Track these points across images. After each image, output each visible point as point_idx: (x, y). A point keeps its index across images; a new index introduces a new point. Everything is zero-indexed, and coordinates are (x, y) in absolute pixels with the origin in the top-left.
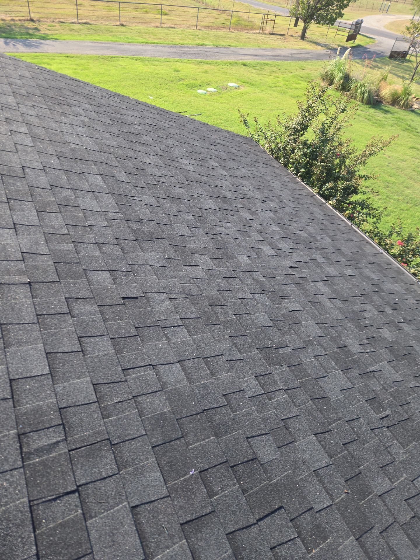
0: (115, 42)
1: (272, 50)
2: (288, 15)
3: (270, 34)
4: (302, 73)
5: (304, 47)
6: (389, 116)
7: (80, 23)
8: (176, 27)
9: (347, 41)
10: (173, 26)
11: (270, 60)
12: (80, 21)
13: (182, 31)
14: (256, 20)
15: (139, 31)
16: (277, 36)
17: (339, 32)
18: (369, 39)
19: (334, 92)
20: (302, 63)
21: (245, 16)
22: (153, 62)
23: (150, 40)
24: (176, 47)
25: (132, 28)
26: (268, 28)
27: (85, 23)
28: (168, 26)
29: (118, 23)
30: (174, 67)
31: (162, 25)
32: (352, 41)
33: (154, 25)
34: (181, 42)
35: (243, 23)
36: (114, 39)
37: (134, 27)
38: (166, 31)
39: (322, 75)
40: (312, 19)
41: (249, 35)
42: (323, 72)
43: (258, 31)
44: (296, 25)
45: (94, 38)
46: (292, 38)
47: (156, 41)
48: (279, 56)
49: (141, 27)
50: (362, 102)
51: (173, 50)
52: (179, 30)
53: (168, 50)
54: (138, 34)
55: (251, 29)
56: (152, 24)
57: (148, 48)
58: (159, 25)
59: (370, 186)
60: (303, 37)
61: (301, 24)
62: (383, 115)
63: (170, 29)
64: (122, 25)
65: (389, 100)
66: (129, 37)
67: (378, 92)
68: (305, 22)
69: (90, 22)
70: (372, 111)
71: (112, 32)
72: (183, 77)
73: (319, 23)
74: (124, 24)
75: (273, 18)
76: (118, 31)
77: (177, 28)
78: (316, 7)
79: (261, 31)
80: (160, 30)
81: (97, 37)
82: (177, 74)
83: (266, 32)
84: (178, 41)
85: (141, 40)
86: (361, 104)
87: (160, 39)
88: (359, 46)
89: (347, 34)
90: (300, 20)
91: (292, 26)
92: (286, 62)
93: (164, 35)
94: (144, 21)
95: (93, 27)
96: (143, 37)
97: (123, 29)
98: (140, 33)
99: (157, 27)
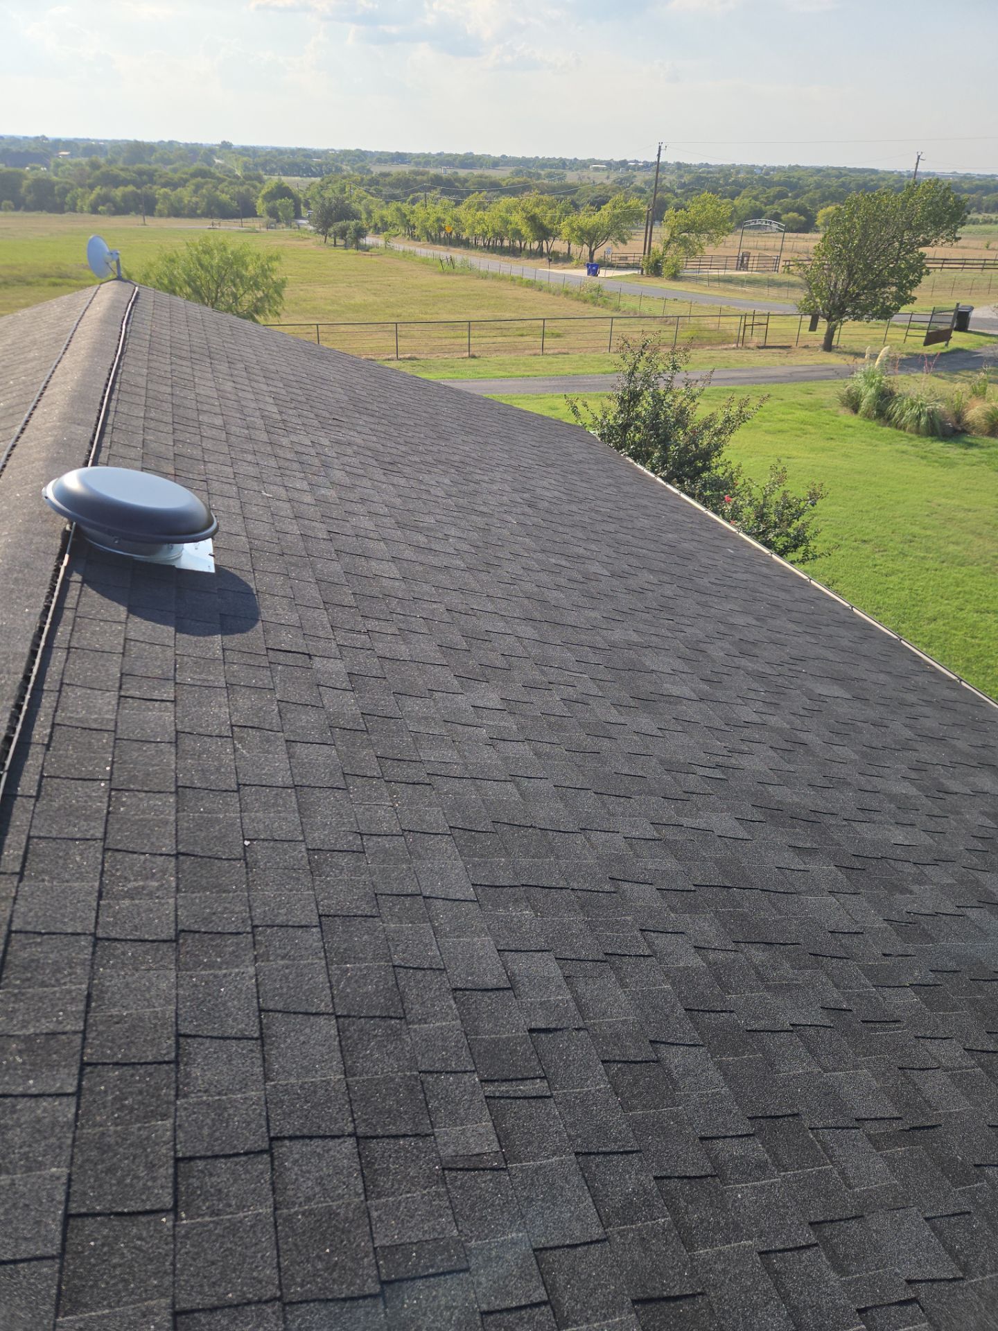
1: (753, 369)
2: (795, 311)
3: (759, 348)
4: (807, 399)
5: (826, 361)
6: (975, 451)
7: (400, 359)
8: (571, 352)
9: (927, 343)
10: (563, 351)
12: (400, 356)
13: (581, 356)
14: (733, 327)
15: (501, 362)
16: (774, 350)
17: (910, 332)
18: (988, 339)
19: (862, 422)
20: (810, 385)
21: (710, 323)
23: (518, 373)
24: (562, 379)
25: (489, 359)
26: (757, 339)
27: (409, 359)
28: (556, 351)
29: (467, 354)
31: (545, 351)
32: (943, 344)
33: (531, 352)
34: (575, 371)
35: (706, 334)
36: (455, 376)
37: (494, 358)
38: (550, 359)
39: (841, 398)
40: (842, 313)
41: (713, 353)
42: (844, 391)
43: (734, 345)
44: (813, 327)
46: (805, 351)
47: (528, 374)
48: (763, 377)
49: (505, 357)
50: (917, 432)
51: (554, 383)
52: (575, 357)
53: (547, 383)
54: (498, 367)
55: (722, 343)
56: (527, 352)
57: (510, 383)
58: (539, 351)
59: (871, 541)
60: (828, 347)
61: (823, 326)
62: (963, 451)
63: (560, 356)
64: (474, 357)
65: (985, 428)
66: (481, 371)
67: (959, 416)
68: (829, 319)
69: (418, 357)
70: (938, 446)
73: (858, 318)
74: (477, 355)
75: (764, 320)
77: (572, 354)
78: (846, 292)
79: (740, 345)
80: (541, 359)
83: (751, 345)
84: (568, 369)
85: (501, 373)
86: (913, 436)
87: (537, 370)
88: (958, 351)
89: (924, 333)
90: (821, 320)
91: (805, 331)
92: (775, 386)
93: (545, 365)
94: (514, 349)
95: (421, 363)
96: (505, 370)
97: (474, 362)
98: (502, 365)
99: (535, 355)
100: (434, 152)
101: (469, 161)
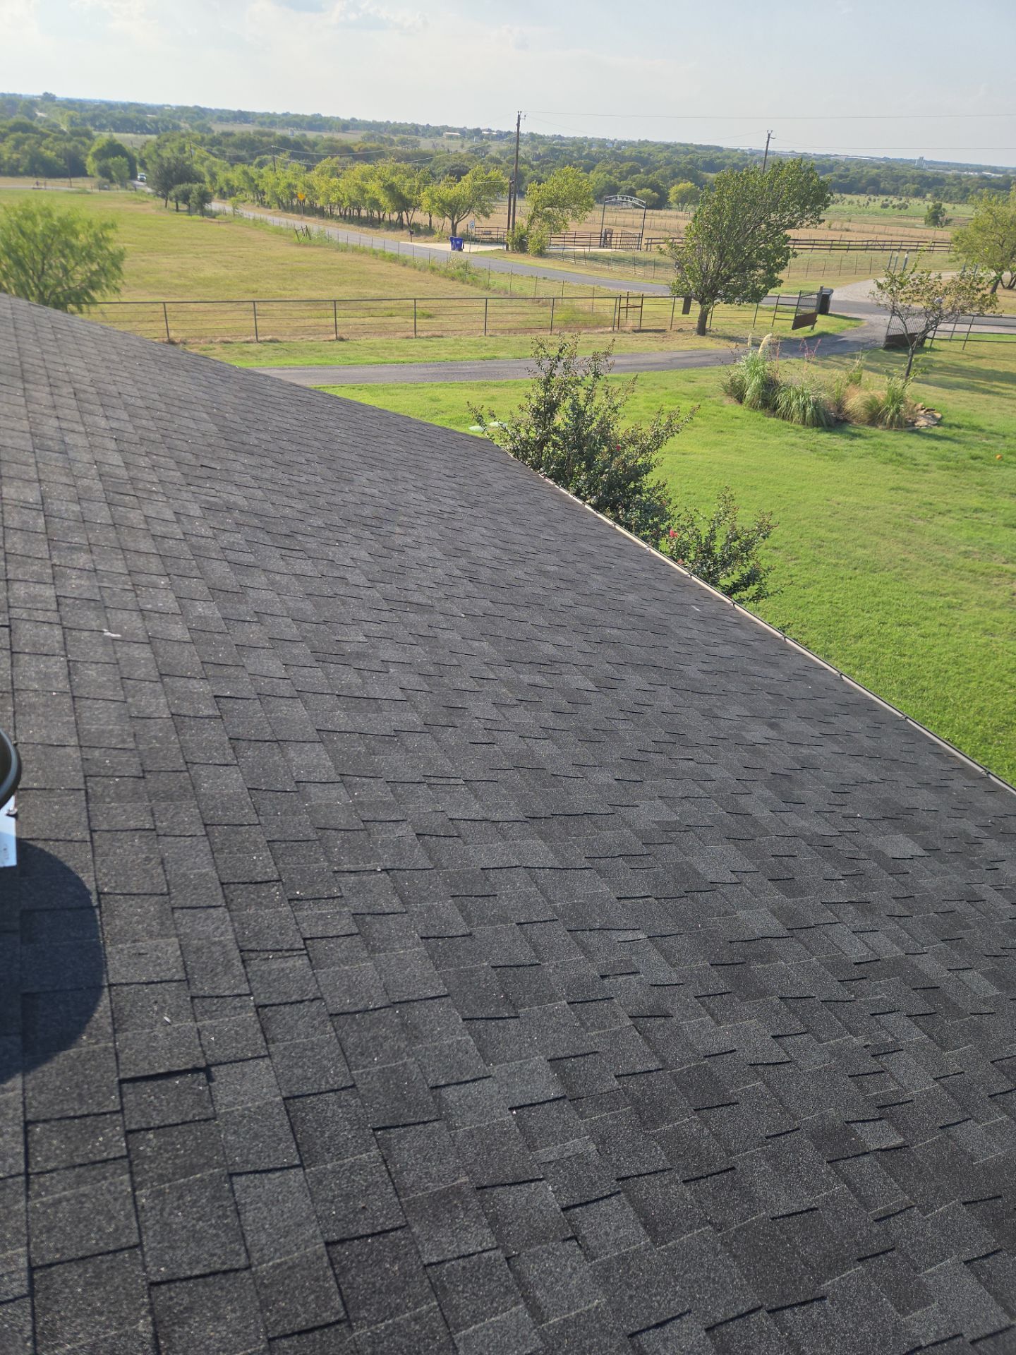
0: (322, 367)
1: (633, 355)
2: (668, 294)
3: (635, 331)
4: (689, 388)
5: (702, 346)
6: (859, 442)
7: (260, 342)
8: (445, 334)
9: (794, 327)
10: (437, 333)
11: (625, 371)
12: (260, 338)
13: (456, 340)
14: (607, 309)
15: (372, 346)
16: (649, 334)
17: (778, 315)
18: (848, 322)
19: (748, 413)
20: (692, 372)
21: (584, 305)
22: (392, 391)
23: (392, 359)
24: (439, 366)
25: (359, 342)
26: (632, 322)
27: (271, 341)
28: (429, 334)
29: (334, 337)
30: (430, 395)
31: (418, 334)
32: (808, 328)
33: (404, 335)
34: (452, 357)
35: (581, 317)
36: (323, 361)
37: (363, 340)
38: (425, 343)
39: (725, 387)
40: (715, 296)
41: (591, 337)
42: (727, 381)
43: (610, 329)
44: (686, 310)
45: (284, 362)
46: (680, 335)
47: (402, 359)
48: (644, 364)
49: (377, 340)
50: (803, 423)
51: (431, 370)
52: (450, 340)
53: (424, 370)
54: (370, 351)
55: (597, 327)
56: (399, 334)
57: (385, 370)
58: (411, 334)
59: (782, 547)
60: (702, 330)
61: (696, 308)
62: (847, 441)
63: (434, 339)
64: (342, 339)
65: (865, 417)
66: (352, 356)
67: (840, 405)
68: (702, 302)
69: (280, 339)
70: (824, 437)
71: (320, 351)
72: (444, 409)
73: (730, 301)
74: (345, 337)
75: (638, 303)
76: (333, 350)
77: (447, 337)
78: (718, 274)
79: (616, 329)
80: (414, 342)
81: (292, 361)
82: (435, 405)
83: (627, 329)
84: (444, 355)
85: (373, 359)
86: (800, 427)
87: (412, 355)
88: (823, 335)
89: (792, 317)
90: (694, 302)
91: (678, 314)
92: (657, 373)
93: (420, 349)
94: (383, 331)
95: (285, 346)
96: (378, 355)
97: (342, 345)
98: (373, 349)
99: (408, 338)
100: (279, 112)
101: (317, 123)
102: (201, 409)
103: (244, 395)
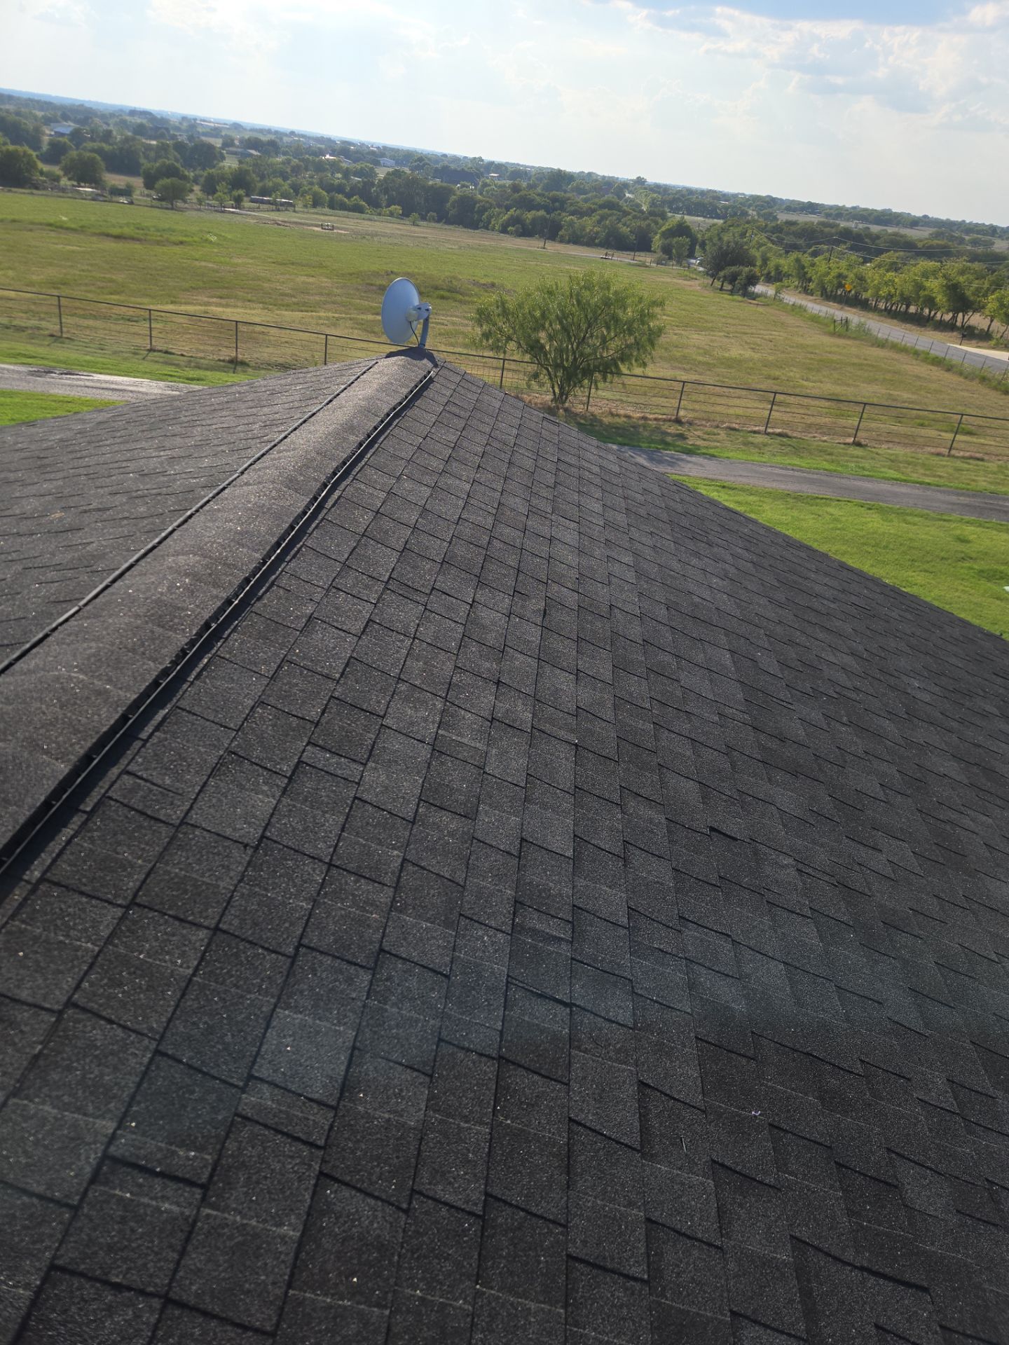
0: (830, 473)
7: (768, 434)
8: (986, 457)
10: (978, 455)
12: (770, 430)
13: (999, 466)
15: (892, 458)
22: (909, 518)
23: (914, 477)
24: (974, 496)
25: (880, 452)
27: (780, 435)
28: (967, 454)
29: (851, 440)
30: (958, 532)
31: (953, 452)
33: (933, 450)
34: (991, 487)
36: (832, 467)
37: (884, 449)
38: (959, 464)
45: (788, 461)
47: (927, 480)
49: (899, 451)
51: (963, 500)
52: (992, 466)
53: (954, 498)
54: (889, 463)
56: (929, 449)
57: (903, 490)
58: (945, 451)
63: (971, 461)
64: (858, 444)
66: (867, 466)
69: (790, 433)
71: (831, 454)
72: (974, 555)
74: (863, 442)
76: (846, 455)
77: (989, 461)
80: (945, 461)
81: (797, 461)
82: (962, 547)
84: (982, 483)
85: (892, 474)
87: (940, 477)
93: (950, 471)
94: (909, 440)
95: (793, 442)
96: (898, 470)
97: (858, 452)
98: (894, 462)
99: (938, 454)
100: (849, 205)
102: (723, 639)
103: (780, 596)
